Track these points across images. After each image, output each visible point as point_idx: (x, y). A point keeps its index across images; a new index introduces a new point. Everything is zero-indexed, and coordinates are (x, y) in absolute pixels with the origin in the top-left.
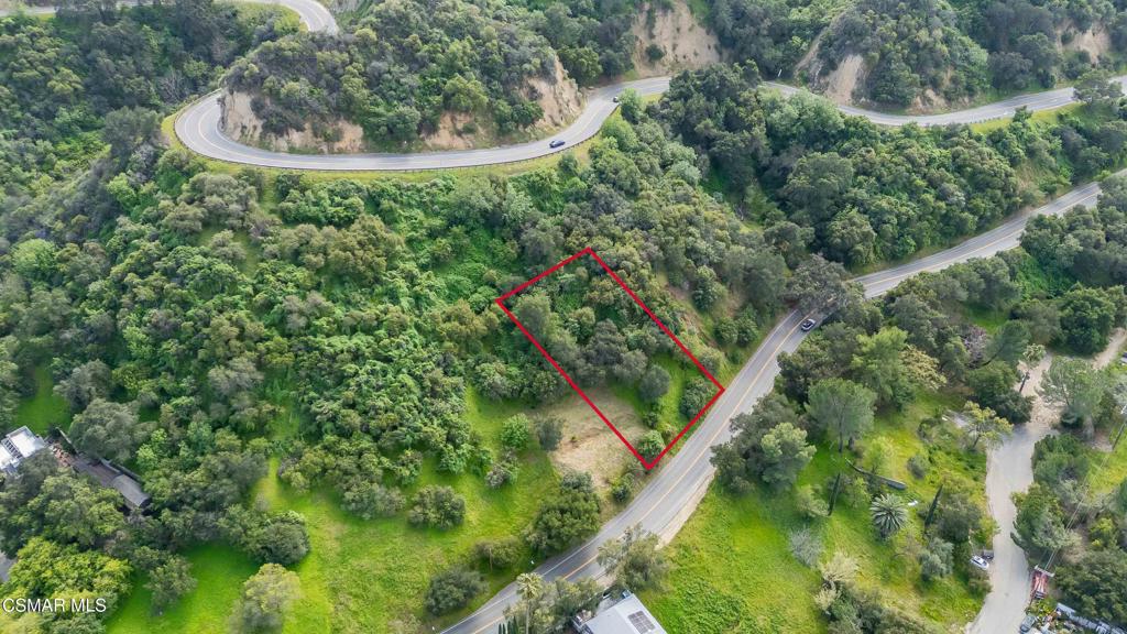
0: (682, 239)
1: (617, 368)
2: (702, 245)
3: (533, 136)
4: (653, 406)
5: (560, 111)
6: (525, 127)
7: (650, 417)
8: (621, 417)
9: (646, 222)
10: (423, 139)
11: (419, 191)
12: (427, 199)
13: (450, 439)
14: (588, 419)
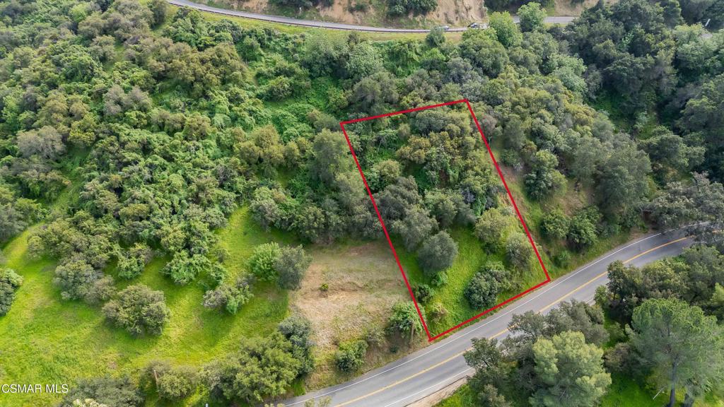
0: (529, 120)
1: (396, 224)
2: (551, 130)
3: (420, 25)
4: (433, 281)
5: (457, 12)
6: (416, 15)
7: (420, 289)
8: (390, 281)
9: (495, 97)
10: (318, 11)
11: (287, 40)
12: (291, 46)
13: (188, 245)
14: (351, 271)
